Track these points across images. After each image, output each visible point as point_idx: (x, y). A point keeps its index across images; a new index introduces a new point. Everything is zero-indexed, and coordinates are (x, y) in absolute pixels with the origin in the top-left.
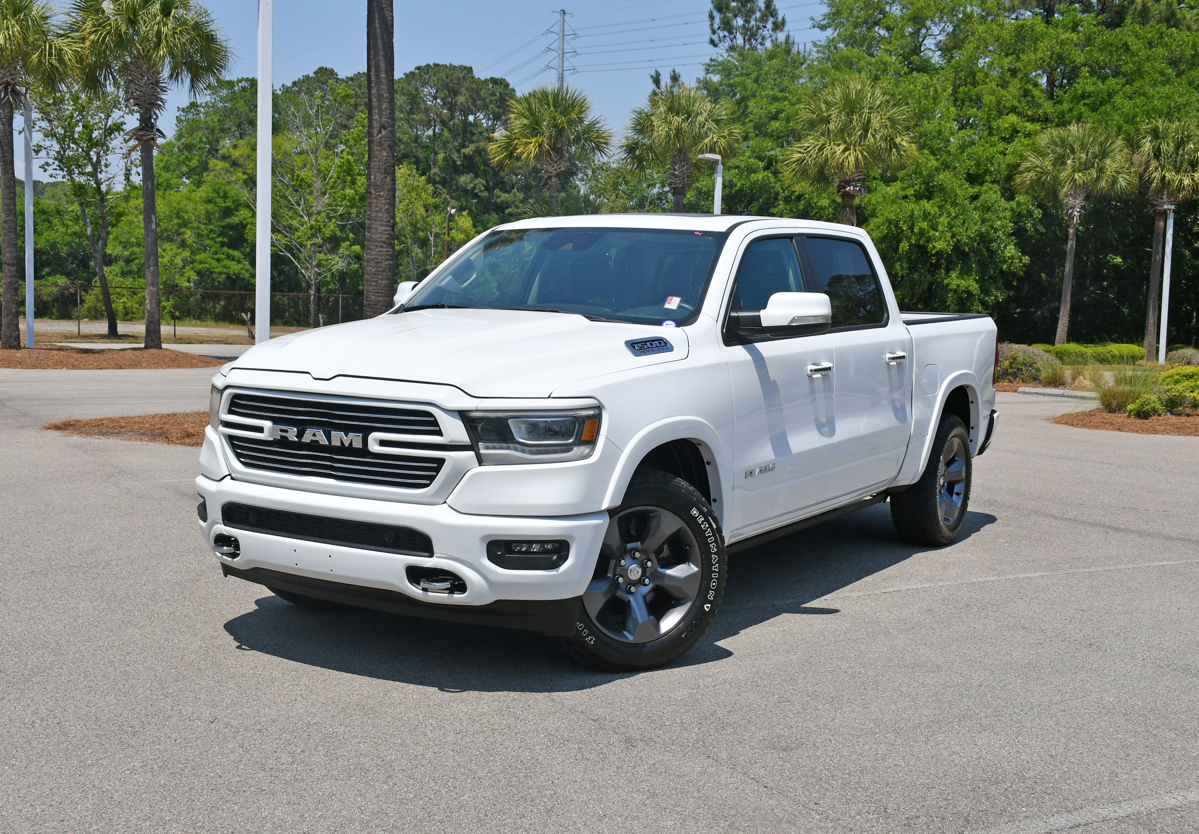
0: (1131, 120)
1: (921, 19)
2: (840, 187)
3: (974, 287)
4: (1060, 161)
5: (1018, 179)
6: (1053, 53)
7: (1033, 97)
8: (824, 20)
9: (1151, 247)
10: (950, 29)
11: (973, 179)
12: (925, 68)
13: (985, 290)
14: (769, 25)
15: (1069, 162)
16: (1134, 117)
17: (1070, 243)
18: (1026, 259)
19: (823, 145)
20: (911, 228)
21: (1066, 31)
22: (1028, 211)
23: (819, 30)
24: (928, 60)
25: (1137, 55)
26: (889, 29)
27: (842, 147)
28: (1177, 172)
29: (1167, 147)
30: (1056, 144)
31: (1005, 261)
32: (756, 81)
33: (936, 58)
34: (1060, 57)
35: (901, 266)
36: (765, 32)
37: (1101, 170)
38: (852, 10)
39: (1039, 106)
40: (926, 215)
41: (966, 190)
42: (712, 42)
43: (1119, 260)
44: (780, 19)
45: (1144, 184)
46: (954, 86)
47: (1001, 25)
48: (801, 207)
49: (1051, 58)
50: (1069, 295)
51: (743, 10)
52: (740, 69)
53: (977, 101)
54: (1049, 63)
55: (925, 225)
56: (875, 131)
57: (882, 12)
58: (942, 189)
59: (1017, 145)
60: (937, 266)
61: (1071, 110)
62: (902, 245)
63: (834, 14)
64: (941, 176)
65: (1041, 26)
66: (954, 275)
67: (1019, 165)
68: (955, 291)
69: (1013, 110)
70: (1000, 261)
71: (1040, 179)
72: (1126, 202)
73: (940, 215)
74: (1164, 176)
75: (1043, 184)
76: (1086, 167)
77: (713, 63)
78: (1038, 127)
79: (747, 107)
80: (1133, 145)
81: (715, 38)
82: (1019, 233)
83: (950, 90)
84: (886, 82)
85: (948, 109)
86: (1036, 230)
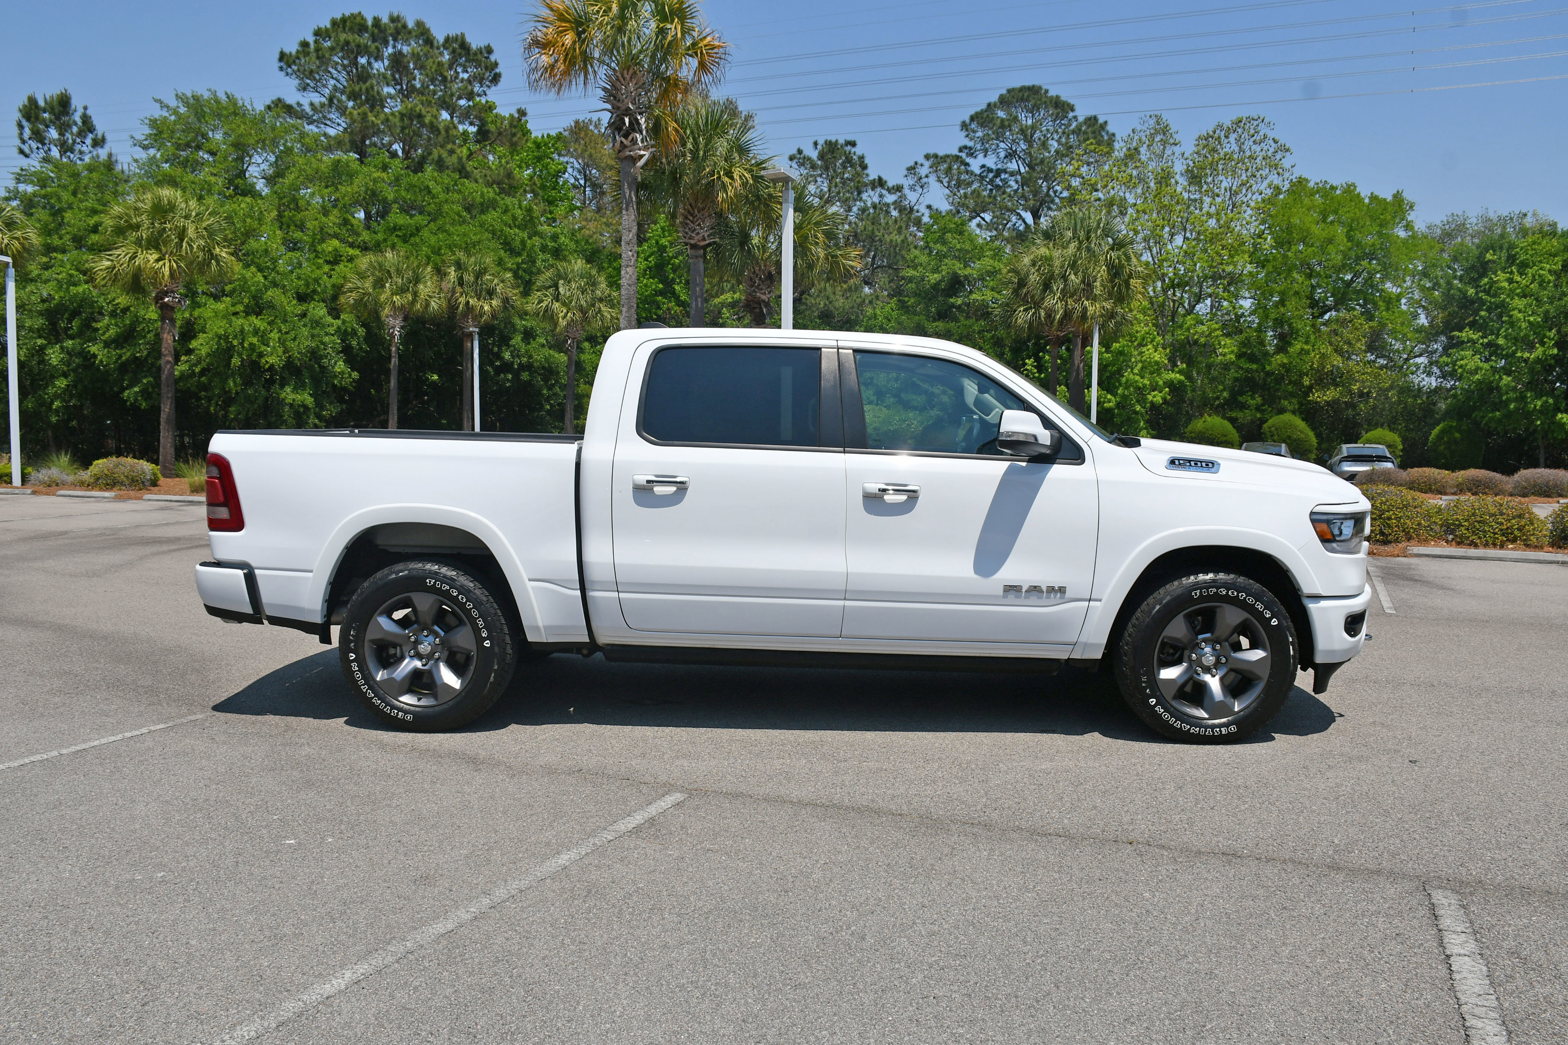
0: (437, 252)
1: (244, 145)
2: (159, 298)
3: (309, 401)
4: (379, 284)
5: (342, 299)
6: (367, 189)
7: (352, 226)
8: (146, 140)
9: (461, 365)
10: (272, 159)
11: (302, 298)
12: (249, 191)
13: (319, 405)
14: (89, 141)
15: (387, 285)
16: (440, 249)
17: (393, 360)
18: (355, 375)
19: (135, 253)
20: (242, 344)
21: (378, 171)
22: (353, 329)
23: (141, 149)
24: (253, 185)
25: (438, 198)
26: (212, 153)
27: (156, 256)
28: (479, 299)
29: (469, 278)
30: (374, 268)
31: (335, 376)
32: (74, 194)
33: (260, 185)
34: (374, 194)
35: (235, 382)
36: (84, 148)
37: (415, 294)
38: (173, 132)
39: (358, 234)
40: (256, 332)
41: (293, 307)
42: (22, 152)
43: (435, 377)
44: (100, 136)
45: (452, 307)
46: (279, 212)
47: (320, 161)
48: (128, 322)
49: (366, 193)
50: (396, 408)
51: (58, 122)
52: (56, 180)
53: (301, 227)
54: (364, 198)
55: (255, 340)
56: (191, 239)
57: (204, 136)
58: (271, 306)
59: (340, 268)
60: (270, 382)
61: (385, 240)
62: (233, 360)
63: (156, 135)
64: (269, 293)
65: (355, 165)
66: (288, 389)
67: (342, 286)
68: (291, 405)
69: (336, 236)
70: (331, 377)
71: (362, 299)
72: (438, 325)
73: (271, 331)
74: (468, 302)
75: (365, 305)
76: (402, 291)
77: (24, 173)
78: (357, 252)
79: (63, 218)
80: (440, 273)
81: (26, 149)
82: (346, 351)
83: (275, 213)
84: (211, 201)
85: (275, 232)
86: (361, 348)
